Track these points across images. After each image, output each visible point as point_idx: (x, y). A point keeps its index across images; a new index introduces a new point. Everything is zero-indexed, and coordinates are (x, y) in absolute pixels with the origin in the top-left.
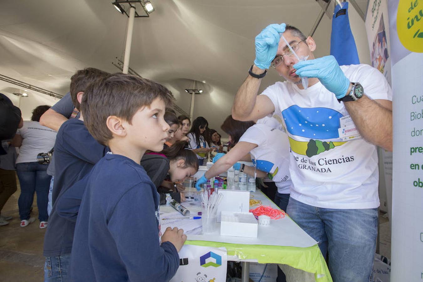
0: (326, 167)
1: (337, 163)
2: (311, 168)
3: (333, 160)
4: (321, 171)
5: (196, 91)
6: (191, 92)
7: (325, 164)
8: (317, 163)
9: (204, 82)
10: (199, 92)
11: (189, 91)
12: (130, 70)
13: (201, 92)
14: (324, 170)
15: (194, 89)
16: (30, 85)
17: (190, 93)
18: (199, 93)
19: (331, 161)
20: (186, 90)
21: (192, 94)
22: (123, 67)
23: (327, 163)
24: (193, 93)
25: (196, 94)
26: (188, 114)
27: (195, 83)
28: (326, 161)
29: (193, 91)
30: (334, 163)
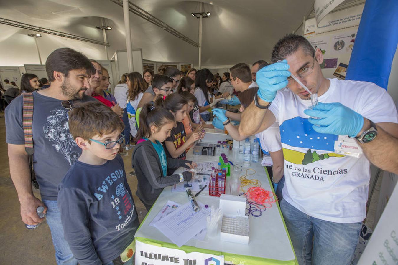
0: (320, 175)
1: (331, 174)
2: (305, 175)
3: (329, 171)
4: (314, 178)
5: (203, 14)
6: (198, 15)
7: (320, 172)
8: (312, 171)
9: (211, 4)
10: (206, 15)
11: (196, 15)
12: (130, 4)
13: (209, 14)
14: (317, 178)
15: (201, 12)
16: (40, 28)
17: (198, 18)
18: (207, 17)
19: (326, 171)
20: (193, 14)
21: (199, 18)
22: (122, 3)
23: (322, 172)
24: (201, 17)
25: (204, 17)
26: (197, 43)
27: (201, 5)
28: (321, 170)
29: (201, 14)
30: (328, 174)
